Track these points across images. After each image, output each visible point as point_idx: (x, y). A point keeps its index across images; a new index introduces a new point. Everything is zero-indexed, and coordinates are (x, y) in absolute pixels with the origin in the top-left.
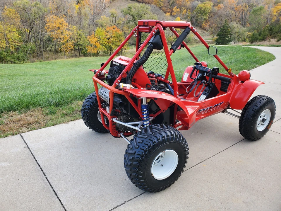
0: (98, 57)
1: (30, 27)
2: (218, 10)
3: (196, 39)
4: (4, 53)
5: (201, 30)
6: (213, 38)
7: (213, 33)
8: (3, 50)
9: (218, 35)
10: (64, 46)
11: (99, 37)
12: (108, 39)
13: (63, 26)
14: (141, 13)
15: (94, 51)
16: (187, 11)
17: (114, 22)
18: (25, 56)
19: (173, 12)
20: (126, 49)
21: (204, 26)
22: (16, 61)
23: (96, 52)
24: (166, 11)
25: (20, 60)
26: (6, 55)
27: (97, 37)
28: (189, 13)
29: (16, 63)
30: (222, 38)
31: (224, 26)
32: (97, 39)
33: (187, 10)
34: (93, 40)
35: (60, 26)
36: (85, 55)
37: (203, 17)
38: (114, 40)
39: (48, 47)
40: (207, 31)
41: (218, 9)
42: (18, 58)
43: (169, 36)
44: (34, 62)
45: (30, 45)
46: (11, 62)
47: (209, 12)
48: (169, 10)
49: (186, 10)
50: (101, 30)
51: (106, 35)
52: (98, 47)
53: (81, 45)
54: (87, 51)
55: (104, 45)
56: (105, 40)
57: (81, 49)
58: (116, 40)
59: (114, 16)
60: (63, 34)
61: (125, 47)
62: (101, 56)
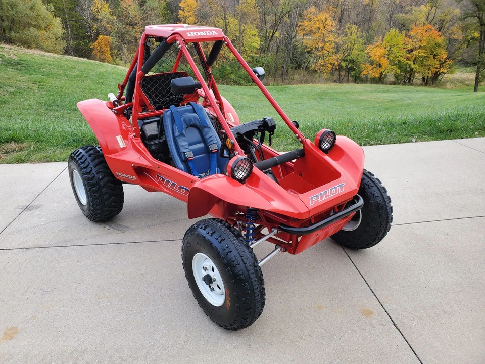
0: (380, 85)
10: (322, 61)
11: (389, 47)
12: (412, 50)
15: (374, 74)
17: (431, 17)
20: (445, 73)
22: (242, 82)
23: (377, 76)
26: (232, 71)
27: (385, 48)
29: (241, 85)
32: (384, 51)
34: (376, 51)
35: (321, 26)
36: (357, 79)
38: (420, 54)
42: (247, 78)
45: (267, 57)
46: (236, 83)
50: (397, 33)
51: (407, 43)
52: (384, 66)
53: (353, 60)
54: (361, 73)
55: (396, 64)
56: (400, 54)
57: (352, 69)
58: (424, 55)
59: (435, 4)
60: (324, 41)
61: (443, 70)
62: (386, 84)
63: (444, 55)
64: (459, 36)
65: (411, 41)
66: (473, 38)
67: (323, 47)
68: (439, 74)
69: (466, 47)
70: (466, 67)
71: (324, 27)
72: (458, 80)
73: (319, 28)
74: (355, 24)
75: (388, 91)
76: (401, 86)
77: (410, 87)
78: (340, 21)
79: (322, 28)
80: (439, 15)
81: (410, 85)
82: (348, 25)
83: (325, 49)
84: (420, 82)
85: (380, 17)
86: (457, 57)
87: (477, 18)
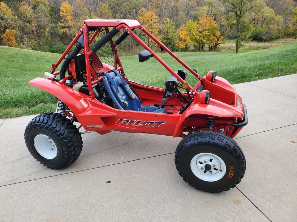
0: (186, 52)
11: (189, 30)
12: (201, 32)
15: (183, 46)
17: (210, 13)
20: (220, 44)
23: (184, 47)
27: (187, 31)
32: (187, 33)
34: (182, 33)
36: (173, 49)
38: (206, 34)
50: (193, 22)
51: (198, 28)
52: (187, 41)
53: (170, 38)
54: (175, 45)
55: (194, 39)
56: (195, 33)
57: (170, 44)
58: (209, 34)
59: (211, 5)
60: (152, 28)
61: (219, 42)
62: (190, 51)
63: (219, 34)
64: (225, 22)
65: (200, 26)
66: (233, 24)
67: (152, 31)
68: (217, 45)
69: (229, 29)
70: (230, 40)
71: (152, 20)
72: (227, 47)
73: (148, 21)
74: (169, 17)
75: (191, 55)
76: (198, 52)
77: (203, 52)
78: (160, 16)
79: (150, 20)
80: (214, 12)
81: (203, 51)
82: (164, 18)
83: (153, 33)
84: (208, 49)
85: (182, 14)
86: (226, 34)
87: (234, 12)
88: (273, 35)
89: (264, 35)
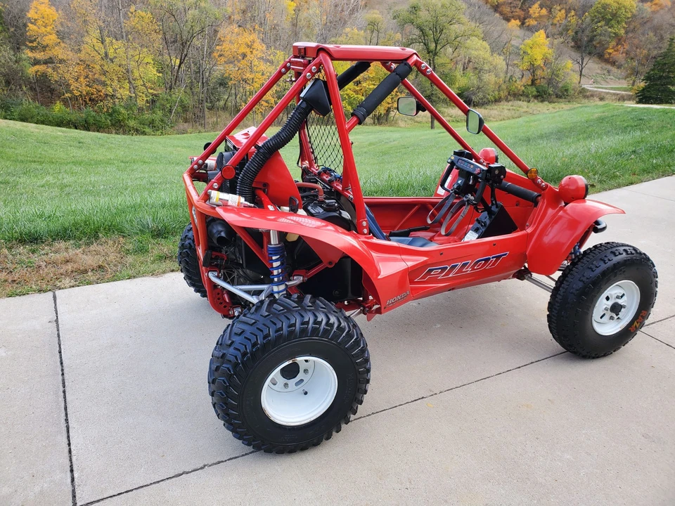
1: (182, 54)
2: (654, 12)
3: (583, 89)
4: (122, 110)
5: (600, 66)
6: (633, 85)
7: (635, 72)
8: (122, 104)
9: (648, 78)
12: (359, 83)
13: (254, 52)
14: (443, 20)
16: (566, 15)
17: (374, 42)
18: (166, 119)
19: (530, 17)
21: (610, 54)
22: (147, 130)
24: (510, 15)
25: (155, 127)
26: (128, 114)
28: (573, 20)
29: (145, 134)
30: (656, 85)
31: (665, 56)
33: (568, 12)
35: (248, 50)
37: (610, 30)
38: (370, 87)
39: (218, 100)
40: (618, 68)
41: (653, 9)
42: (152, 124)
43: (514, 79)
44: (183, 133)
45: (180, 94)
46: (137, 131)
47: (630, 16)
48: (519, 12)
49: (563, 11)
59: (376, 27)
60: (251, 71)
61: (394, 106)
67: (253, 79)
71: (252, 53)
73: (245, 54)
79: (249, 53)
83: (255, 82)
88: (489, 95)
89: (474, 94)
